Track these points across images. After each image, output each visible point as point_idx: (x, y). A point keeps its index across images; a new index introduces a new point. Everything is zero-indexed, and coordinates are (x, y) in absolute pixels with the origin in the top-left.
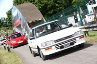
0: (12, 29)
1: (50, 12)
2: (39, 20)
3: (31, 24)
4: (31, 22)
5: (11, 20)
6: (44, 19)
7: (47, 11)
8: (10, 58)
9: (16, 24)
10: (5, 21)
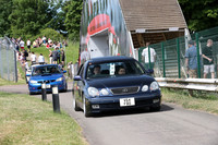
0: (78, 40)
1: (210, 13)
2: (171, 29)
3: (140, 39)
4: (143, 31)
5: (79, 12)
6: (187, 33)
7: (201, 7)
8: (56, 131)
9: (93, 29)
10: (59, 11)
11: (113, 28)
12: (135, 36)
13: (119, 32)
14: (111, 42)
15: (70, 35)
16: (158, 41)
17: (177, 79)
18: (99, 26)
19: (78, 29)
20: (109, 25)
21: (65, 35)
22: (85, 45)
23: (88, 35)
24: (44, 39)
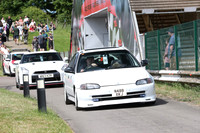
11: (113, 8)
12: (141, 18)
13: (121, 12)
14: (110, 25)
15: (60, 16)
16: (170, 25)
17: (194, 73)
18: (96, 4)
19: (69, 8)
20: (109, 4)
21: (53, 16)
22: (78, 28)
23: (82, 16)
24: (26, 20)
